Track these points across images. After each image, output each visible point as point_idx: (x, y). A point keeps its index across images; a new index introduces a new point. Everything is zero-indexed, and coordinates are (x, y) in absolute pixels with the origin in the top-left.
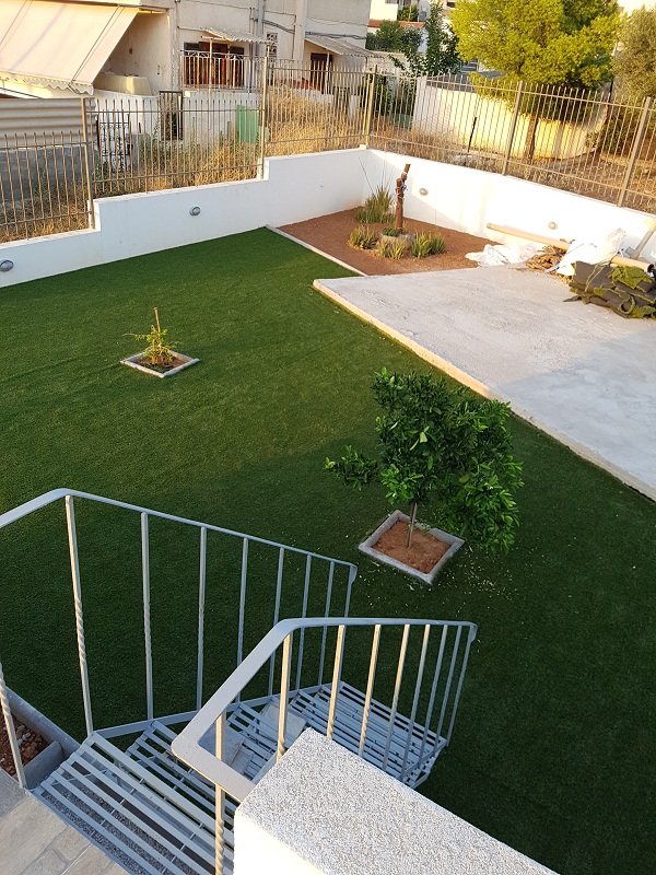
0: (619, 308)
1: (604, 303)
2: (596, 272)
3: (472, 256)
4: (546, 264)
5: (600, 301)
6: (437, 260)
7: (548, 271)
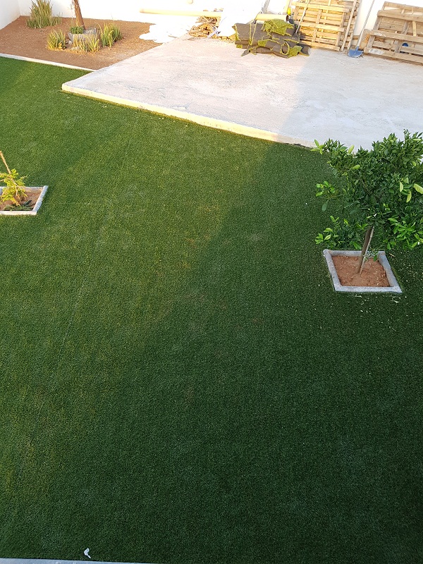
0: (281, 52)
1: (268, 51)
2: (253, 29)
3: (143, 37)
4: (205, 32)
5: (265, 50)
6: (123, 45)
7: (209, 36)
